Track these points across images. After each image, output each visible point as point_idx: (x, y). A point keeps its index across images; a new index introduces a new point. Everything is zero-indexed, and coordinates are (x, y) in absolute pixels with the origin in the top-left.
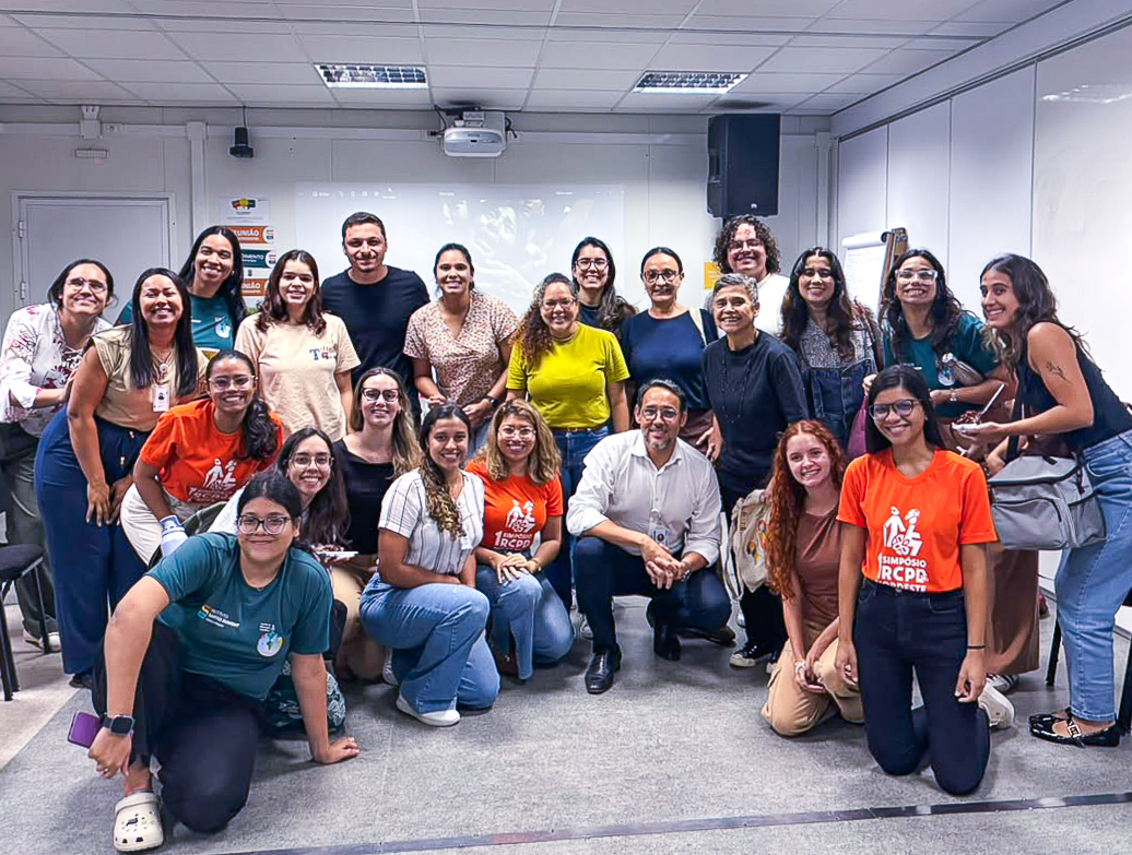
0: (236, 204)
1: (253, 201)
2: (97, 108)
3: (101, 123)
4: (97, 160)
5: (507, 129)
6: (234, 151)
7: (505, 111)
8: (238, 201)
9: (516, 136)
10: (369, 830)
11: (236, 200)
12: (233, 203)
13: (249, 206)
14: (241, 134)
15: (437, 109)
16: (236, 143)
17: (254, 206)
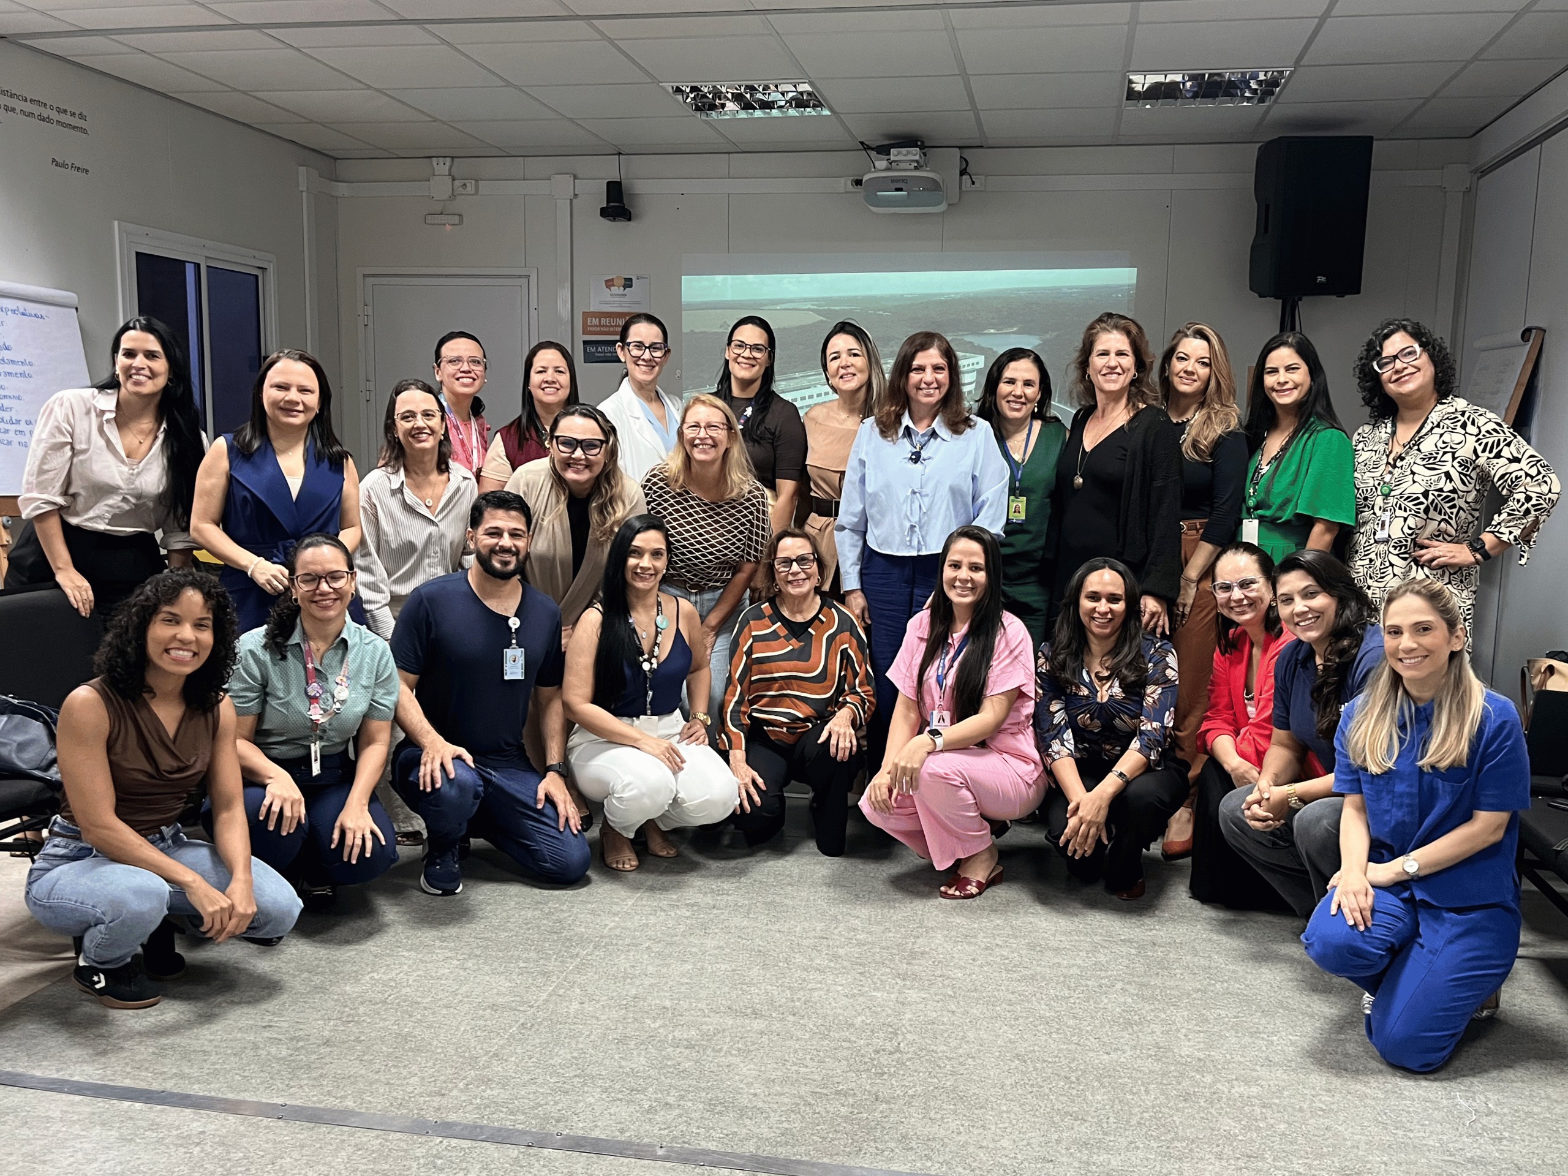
0: (609, 283)
1: (631, 280)
2: (448, 160)
3: (454, 180)
4: (448, 227)
5: (963, 172)
6: (604, 213)
7: (959, 147)
8: (612, 280)
9: (973, 183)
10: (437, 1101)
11: (610, 277)
12: (606, 281)
13: (625, 287)
14: (615, 190)
15: (865, 147)
16: (608, 202)
17: (631, 286)
